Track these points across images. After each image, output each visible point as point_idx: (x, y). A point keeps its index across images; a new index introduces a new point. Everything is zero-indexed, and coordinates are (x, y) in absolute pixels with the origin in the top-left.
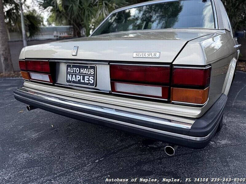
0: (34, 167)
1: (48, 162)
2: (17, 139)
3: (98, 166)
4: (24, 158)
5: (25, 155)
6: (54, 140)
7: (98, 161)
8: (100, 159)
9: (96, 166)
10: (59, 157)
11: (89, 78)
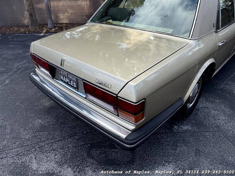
0: (44, 132)
1: (53, 129)
2: (36, 106)
3: (84, 137)
4: (38, 124)
5: (40, 121)
6: (60, 110)
7: (85, 132)
8: (88, 131)
9: (83, 136)
10: (61, 126)
11: (73, 83)
